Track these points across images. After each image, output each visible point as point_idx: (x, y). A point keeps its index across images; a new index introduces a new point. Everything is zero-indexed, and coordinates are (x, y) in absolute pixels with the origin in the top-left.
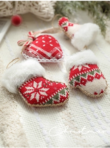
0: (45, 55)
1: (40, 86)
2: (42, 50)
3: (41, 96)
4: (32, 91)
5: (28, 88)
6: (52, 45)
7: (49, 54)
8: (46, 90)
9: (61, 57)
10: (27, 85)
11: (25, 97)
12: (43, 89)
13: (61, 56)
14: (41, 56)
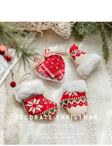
0: (49, 76)
1: (38, 103)
2: (48, 71)
3: (36, 110)
4: (31, 105)
5: (29, 102)
6: (57, 68)
7: (53, 76)
8: (41, 107)
9: (61, 80)
10: (29, 100)
11: (26, 108)
12: (39, 106)
13: (62, 78)
14: (47, 75)
